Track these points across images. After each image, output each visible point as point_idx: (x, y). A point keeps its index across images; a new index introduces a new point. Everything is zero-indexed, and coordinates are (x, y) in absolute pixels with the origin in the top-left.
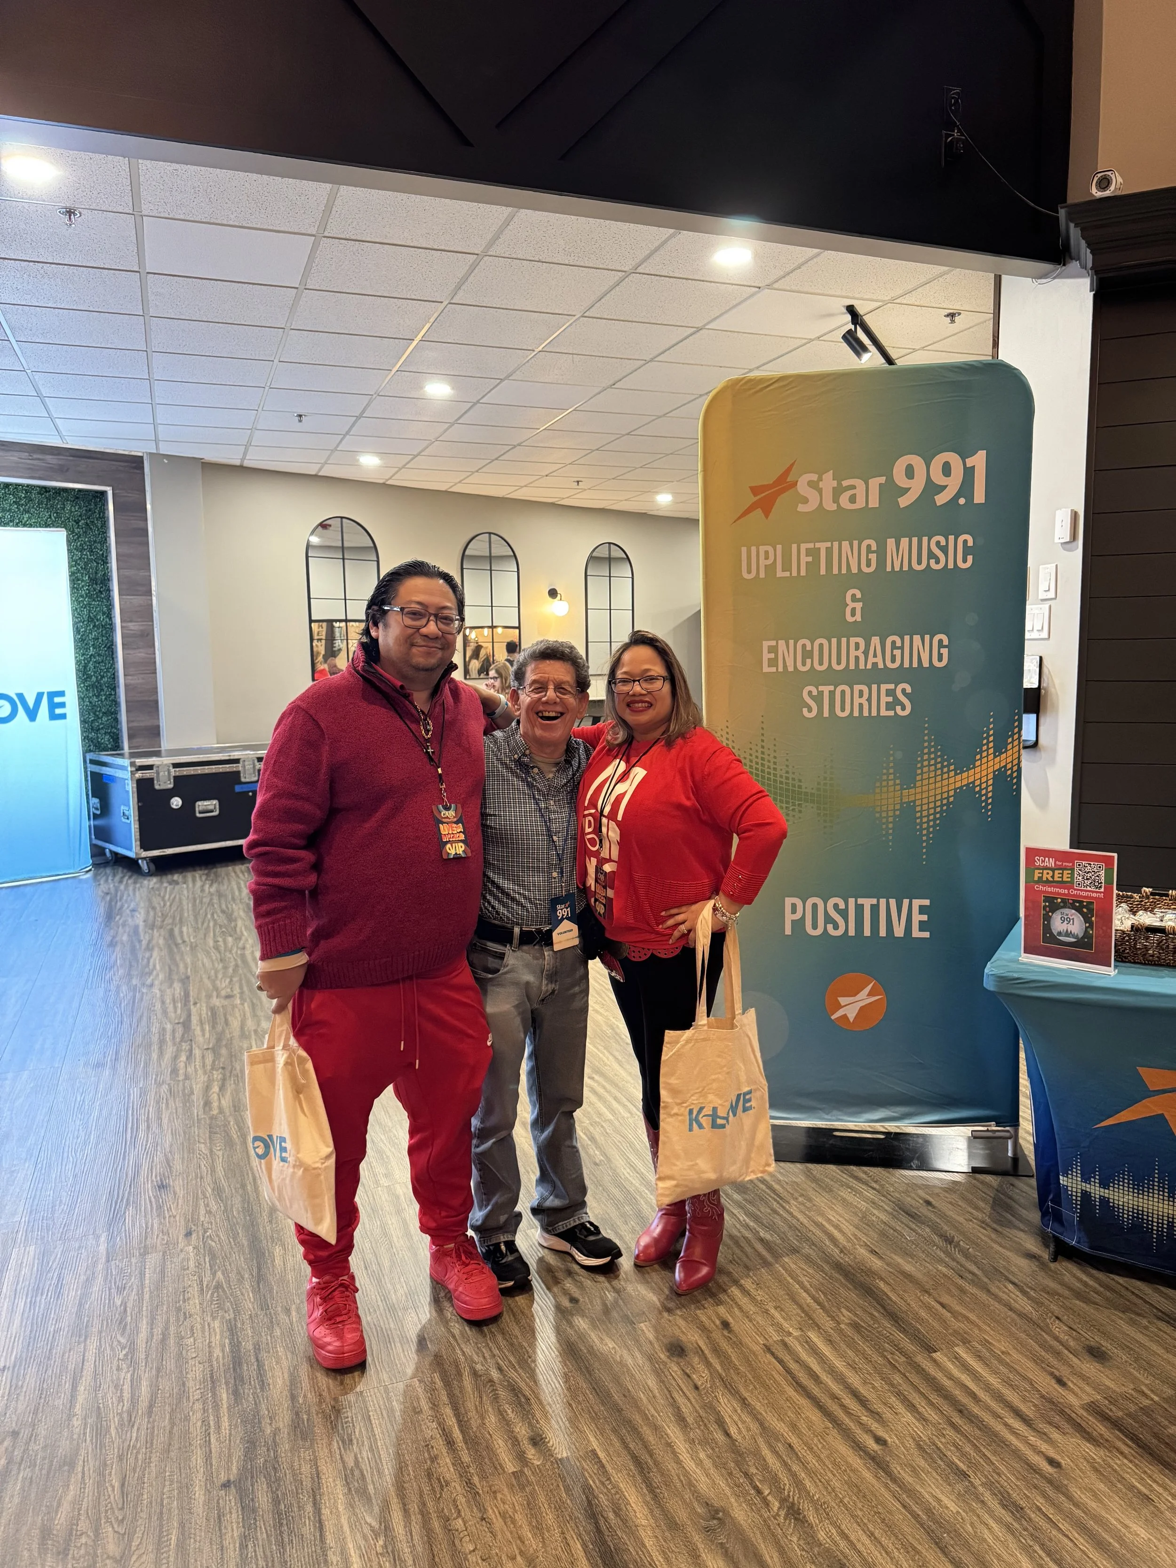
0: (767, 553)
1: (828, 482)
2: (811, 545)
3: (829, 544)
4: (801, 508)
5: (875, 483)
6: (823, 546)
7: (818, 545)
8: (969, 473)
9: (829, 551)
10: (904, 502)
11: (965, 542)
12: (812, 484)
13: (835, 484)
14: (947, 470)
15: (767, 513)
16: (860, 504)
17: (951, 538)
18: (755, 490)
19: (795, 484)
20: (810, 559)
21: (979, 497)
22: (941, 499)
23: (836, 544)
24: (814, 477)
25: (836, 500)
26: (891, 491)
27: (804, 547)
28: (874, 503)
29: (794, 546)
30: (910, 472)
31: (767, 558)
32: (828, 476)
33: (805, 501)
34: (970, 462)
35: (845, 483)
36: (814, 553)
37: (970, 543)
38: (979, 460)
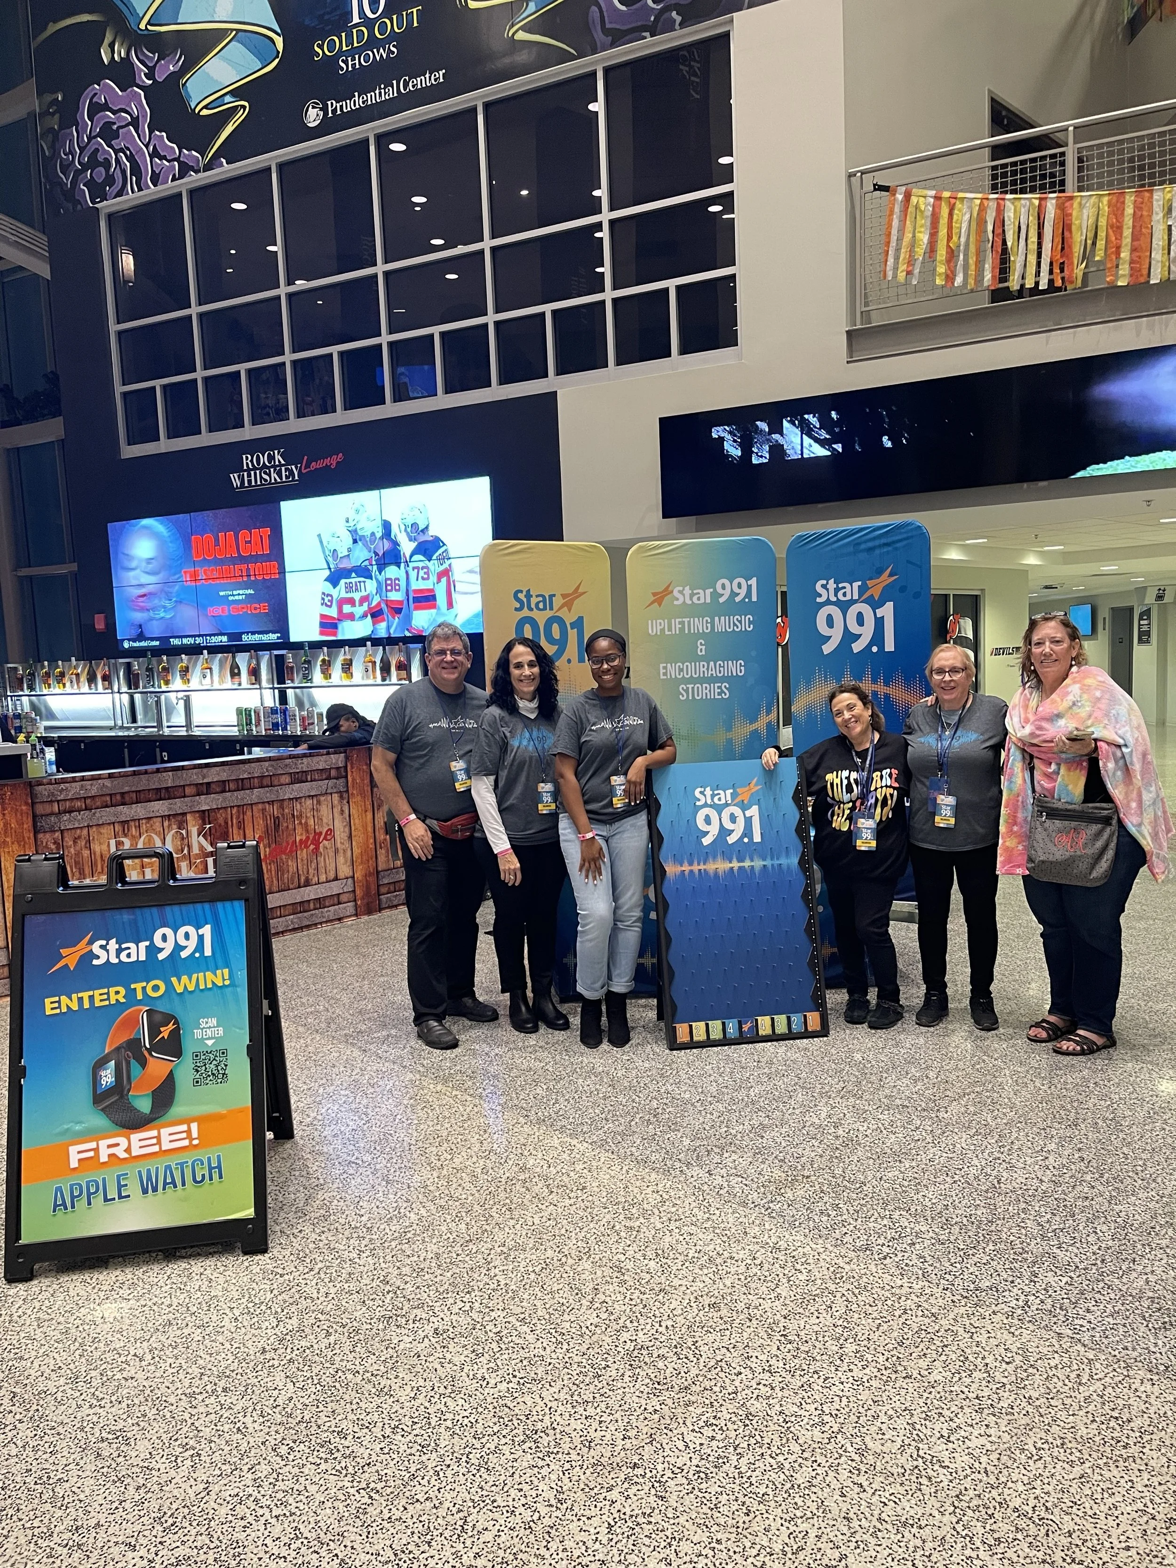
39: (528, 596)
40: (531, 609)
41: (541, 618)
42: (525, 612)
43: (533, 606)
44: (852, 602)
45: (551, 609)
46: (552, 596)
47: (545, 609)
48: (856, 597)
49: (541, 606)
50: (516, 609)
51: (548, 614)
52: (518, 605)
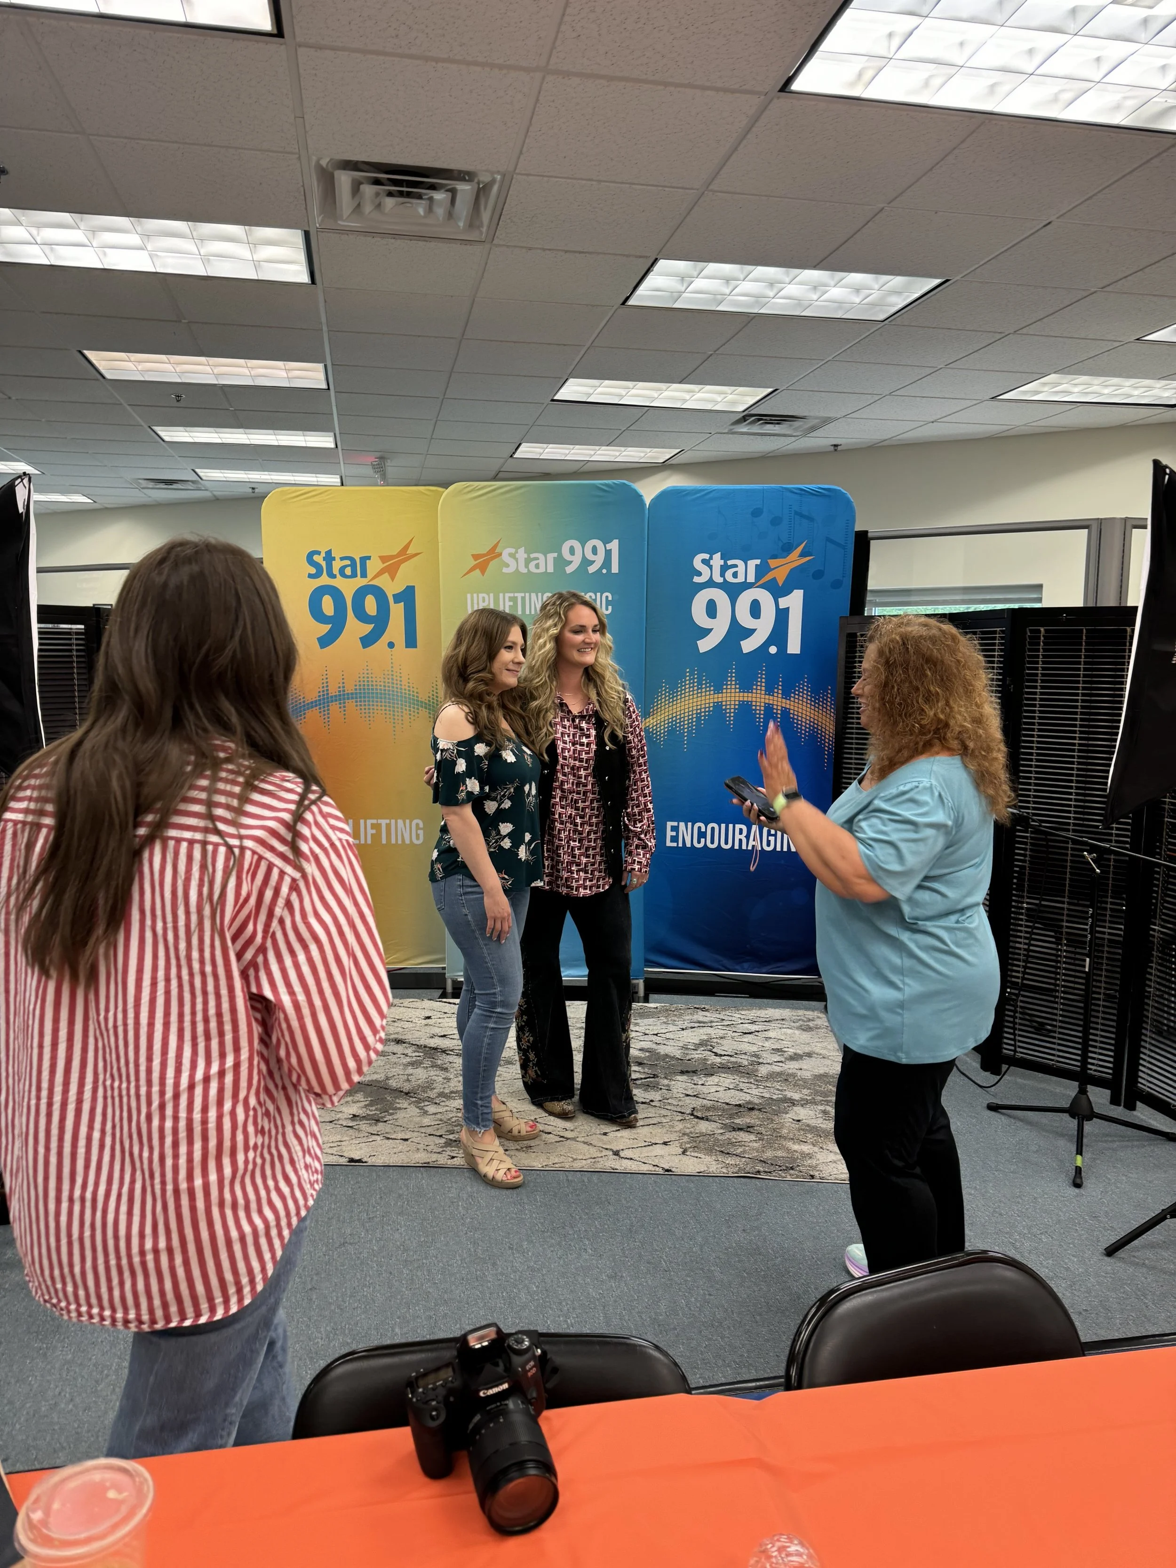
0: (484, 598)
1: (522, 554)
2: (512, 595)
3: (523, 595)
4: (505, 570)
5: (551, 556)
6: (519, 595)
7: (516, 595)
8: (608, 553)
9: (523, 598)
10: (569, 569)
11: (607, 597)
12: (512, 556)
13: (526, 556)
14: (595, 550)
15: (483, 572)
16: (542, 569)
17: (599, 594)
18: (476, 557)
19: (500, 554)
20: (511, 603)
21: (615, 569)
22: (592, 569)
23: (527, 595)
24: (513, 551)
25: (527, 566)
26: (561, 563)
27: (507, 595)
28: (551, 569)
29: (501, 595)
30: (572, 551)
31: (484, 601)
32: (522, 550)
33: (507, 566)
34: (609, 546)
35: (532, 556)
36: (514, 599)
37: (610, 598)
38: (614, 546)
39: (329, 558)
40: (332, 576)
41: (348, 587)
42: (324, 580)
43: (336, 571)
44: (746, 586)
45: (364, 575)
46: (364, 560)
47: (354, 575)
48: (751, 579)
49: (348, 571)
50: (311, 576)
51: (360, 582)
52: (313, 571)
